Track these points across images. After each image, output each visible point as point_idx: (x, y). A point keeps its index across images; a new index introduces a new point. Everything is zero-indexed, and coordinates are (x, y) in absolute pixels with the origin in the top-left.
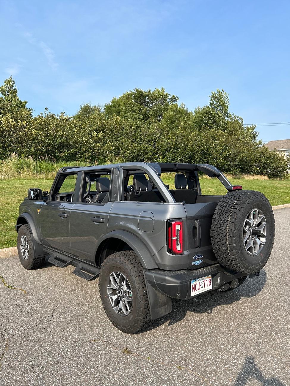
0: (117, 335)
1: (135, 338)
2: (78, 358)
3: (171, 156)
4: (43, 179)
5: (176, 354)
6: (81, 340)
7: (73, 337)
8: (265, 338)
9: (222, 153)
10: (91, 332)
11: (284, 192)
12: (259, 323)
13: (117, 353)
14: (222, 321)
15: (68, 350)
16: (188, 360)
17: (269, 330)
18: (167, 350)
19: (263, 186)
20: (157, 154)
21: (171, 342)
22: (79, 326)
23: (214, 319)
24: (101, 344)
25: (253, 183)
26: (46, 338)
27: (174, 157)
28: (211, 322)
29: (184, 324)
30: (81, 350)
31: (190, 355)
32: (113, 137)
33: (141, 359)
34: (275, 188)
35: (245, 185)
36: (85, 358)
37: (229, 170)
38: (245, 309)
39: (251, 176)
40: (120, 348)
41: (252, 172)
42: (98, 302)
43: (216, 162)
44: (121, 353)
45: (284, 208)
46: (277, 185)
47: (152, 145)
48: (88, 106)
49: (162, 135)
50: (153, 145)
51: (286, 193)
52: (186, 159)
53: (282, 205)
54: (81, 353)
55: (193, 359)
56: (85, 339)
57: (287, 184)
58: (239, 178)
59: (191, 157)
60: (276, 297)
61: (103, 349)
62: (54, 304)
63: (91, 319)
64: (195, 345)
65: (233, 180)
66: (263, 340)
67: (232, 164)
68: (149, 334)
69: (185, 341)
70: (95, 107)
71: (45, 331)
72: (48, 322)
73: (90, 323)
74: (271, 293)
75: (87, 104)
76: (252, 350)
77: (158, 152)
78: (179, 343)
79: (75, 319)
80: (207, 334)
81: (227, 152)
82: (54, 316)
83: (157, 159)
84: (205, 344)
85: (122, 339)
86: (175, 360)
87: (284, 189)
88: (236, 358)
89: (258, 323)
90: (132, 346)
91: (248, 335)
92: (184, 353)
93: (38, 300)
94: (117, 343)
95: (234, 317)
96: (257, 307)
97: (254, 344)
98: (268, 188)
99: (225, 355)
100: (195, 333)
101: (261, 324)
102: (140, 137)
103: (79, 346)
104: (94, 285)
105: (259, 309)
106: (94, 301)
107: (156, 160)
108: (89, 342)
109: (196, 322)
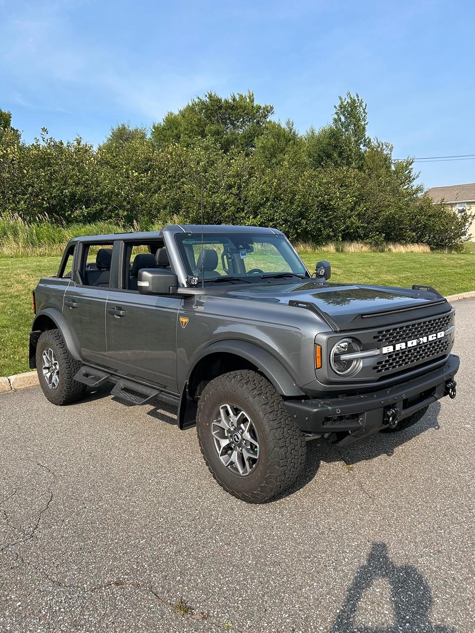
0: (164, 569)
1: (202, 576)
2: (79, 629)
3: (267, 214)
4: (44, 255)
5: (285, 613)
6: (88, 583)
7: (74, 575)
8: (462, 567)
9: (354, 207)
10: (111, 563)
11: (457, 273)
12: (445, 532)
13: (163, 614)
14: (372, 530)
15: (60, 609)
16: (311, 628)
17: (466, 548)
18: (266, 601)
19: (422, 264)
20: (243, 211)
21: (274, 583)
22: (88, 549)
23: (357, 524)
24: (130, 591)
25: (405, 258)
26: (19, 578)
27: (274, 215)
28: (352, 532)
29: (299, 538)
30: (87, 608)
31: (315, 613)
32: (166, 181)
33: (211, 628)
34: (443, 266)
35: (392, 262)
36: (93, 629)
37: (366, 236)
38: (414, 500)
39: (402, 247)
40: (169, 601)
41: (404, 239)
42: (130, 491)
43: (344, 223)
44: (169, 613)
45: (460, 300)
46: (445, 262)
47: (234, 195)
48: (125, 128)
49: (252, 177)
50: (237, 195)
51: (460, 274)
52: (294, 219)
53: (456, 295)
54: (87, 617)
55: (320, 625)
56: (98, 581)
57: (462, 259)
58: (382, 251)
59: (302, 215)
60: (469, 472)
61: (134, 605)
62: (44, 499)
63: (114, 532)
64: (322, 588)
65: (372, 254)
66: (458, 571)
67: (370, 226)
68: (228, 564)
69: (302, 578)
70: (136, 130)
71: (18, 562)
72: (26, 540)
73: (112, 540)
74: (460, 464)
75: (123, 125)
76: (439, 597)
77: (246, 207)
78: (291, 584)
79: (83, 532)
80: (346, 560)
81: (362, 205)
82: (41, 527)
83: (244, 218)
84: (342, 586)
85: (174, 578)
86: (283, 627)
87: (456, 267)
88: (407, 617)
89: (443, 531)
90: (193, 595)
91: (427, 560)
92: (300, 610)
93: (14, 490)
94: (163, 587)
95: (396, 519)
96: (437, 496)
97: (442, 582)
98: (430, 266)
99: (386, 612)
100: (322, 558)
101: (450, 533)
102: (214, 181)
103: (84, 598)
104: (125, 454)
105: (441, 499)
106: (122, 489)
107: (242, 221)
108: (105, 587)
109: (323, 533)
